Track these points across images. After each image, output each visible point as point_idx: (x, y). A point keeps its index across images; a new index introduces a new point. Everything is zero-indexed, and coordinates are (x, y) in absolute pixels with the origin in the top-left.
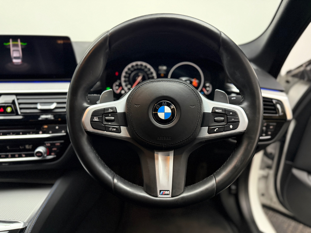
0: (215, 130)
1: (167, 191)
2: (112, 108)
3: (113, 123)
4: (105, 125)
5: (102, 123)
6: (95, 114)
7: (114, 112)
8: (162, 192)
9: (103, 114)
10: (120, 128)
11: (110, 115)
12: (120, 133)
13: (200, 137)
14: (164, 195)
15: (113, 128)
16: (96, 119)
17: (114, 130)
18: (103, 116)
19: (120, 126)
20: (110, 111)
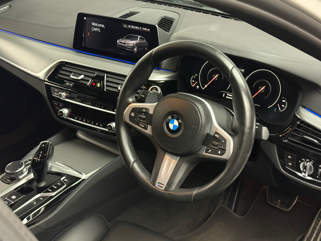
0: (209, 151)
1: (163, 185)
2: (146, 109)
3: (144, 121)
4: (138, 120)
5: (136, 118)
6: (134, 110)
7: (146, 113)
8: (159, 184)
9: (138, 112)
10: (148, 126)
11: (143, 114)
12: (147, 130)
13: (200, 153)
14: (160, 187)
15: (143, 124)
16: (133, 114)
17: (143, 126)
18: (138, 114)
19: (148, 125)
20: (144, 110)
